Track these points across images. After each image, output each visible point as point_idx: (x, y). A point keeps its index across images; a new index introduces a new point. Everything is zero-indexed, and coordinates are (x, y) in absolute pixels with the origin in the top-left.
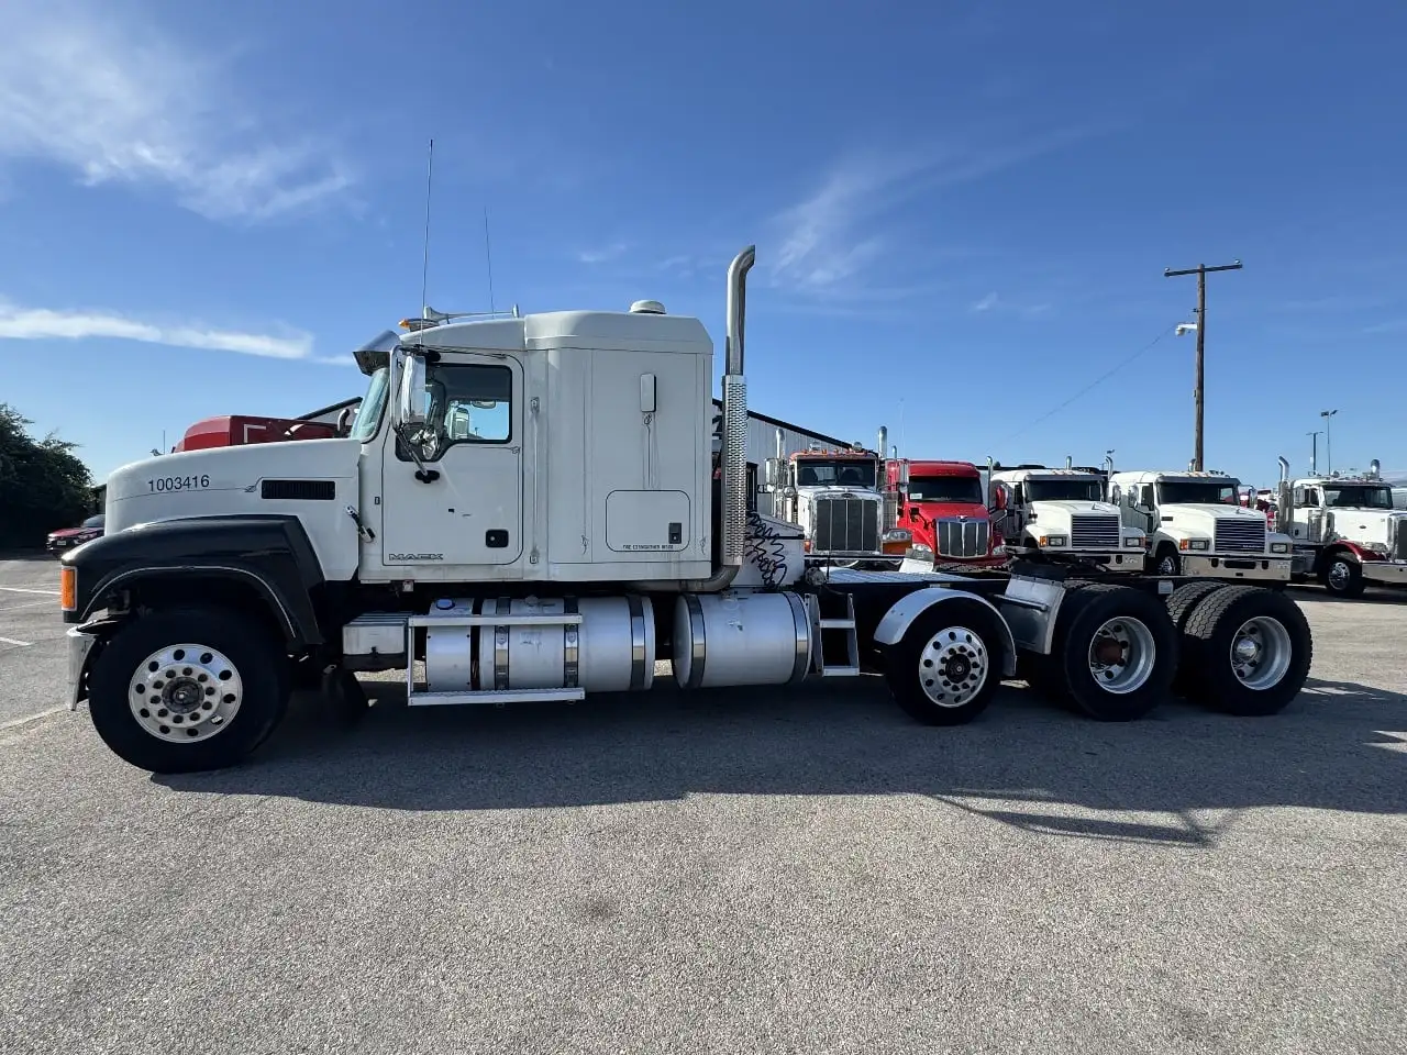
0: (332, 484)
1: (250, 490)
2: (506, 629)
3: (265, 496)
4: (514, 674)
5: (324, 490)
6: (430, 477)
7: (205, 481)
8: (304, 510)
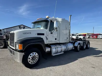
0: (44, 34)
1: (36, 34)
2: (58, 47)
3: (38, 35)
4: (58, 52)
5: (43, 34)
6: (52, 33)
7: (30, 33)
8: (42, 36)
